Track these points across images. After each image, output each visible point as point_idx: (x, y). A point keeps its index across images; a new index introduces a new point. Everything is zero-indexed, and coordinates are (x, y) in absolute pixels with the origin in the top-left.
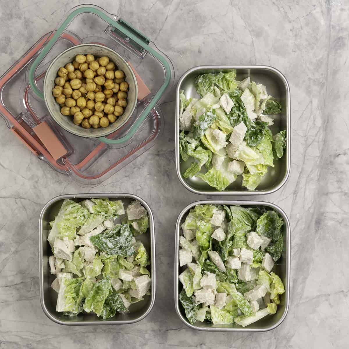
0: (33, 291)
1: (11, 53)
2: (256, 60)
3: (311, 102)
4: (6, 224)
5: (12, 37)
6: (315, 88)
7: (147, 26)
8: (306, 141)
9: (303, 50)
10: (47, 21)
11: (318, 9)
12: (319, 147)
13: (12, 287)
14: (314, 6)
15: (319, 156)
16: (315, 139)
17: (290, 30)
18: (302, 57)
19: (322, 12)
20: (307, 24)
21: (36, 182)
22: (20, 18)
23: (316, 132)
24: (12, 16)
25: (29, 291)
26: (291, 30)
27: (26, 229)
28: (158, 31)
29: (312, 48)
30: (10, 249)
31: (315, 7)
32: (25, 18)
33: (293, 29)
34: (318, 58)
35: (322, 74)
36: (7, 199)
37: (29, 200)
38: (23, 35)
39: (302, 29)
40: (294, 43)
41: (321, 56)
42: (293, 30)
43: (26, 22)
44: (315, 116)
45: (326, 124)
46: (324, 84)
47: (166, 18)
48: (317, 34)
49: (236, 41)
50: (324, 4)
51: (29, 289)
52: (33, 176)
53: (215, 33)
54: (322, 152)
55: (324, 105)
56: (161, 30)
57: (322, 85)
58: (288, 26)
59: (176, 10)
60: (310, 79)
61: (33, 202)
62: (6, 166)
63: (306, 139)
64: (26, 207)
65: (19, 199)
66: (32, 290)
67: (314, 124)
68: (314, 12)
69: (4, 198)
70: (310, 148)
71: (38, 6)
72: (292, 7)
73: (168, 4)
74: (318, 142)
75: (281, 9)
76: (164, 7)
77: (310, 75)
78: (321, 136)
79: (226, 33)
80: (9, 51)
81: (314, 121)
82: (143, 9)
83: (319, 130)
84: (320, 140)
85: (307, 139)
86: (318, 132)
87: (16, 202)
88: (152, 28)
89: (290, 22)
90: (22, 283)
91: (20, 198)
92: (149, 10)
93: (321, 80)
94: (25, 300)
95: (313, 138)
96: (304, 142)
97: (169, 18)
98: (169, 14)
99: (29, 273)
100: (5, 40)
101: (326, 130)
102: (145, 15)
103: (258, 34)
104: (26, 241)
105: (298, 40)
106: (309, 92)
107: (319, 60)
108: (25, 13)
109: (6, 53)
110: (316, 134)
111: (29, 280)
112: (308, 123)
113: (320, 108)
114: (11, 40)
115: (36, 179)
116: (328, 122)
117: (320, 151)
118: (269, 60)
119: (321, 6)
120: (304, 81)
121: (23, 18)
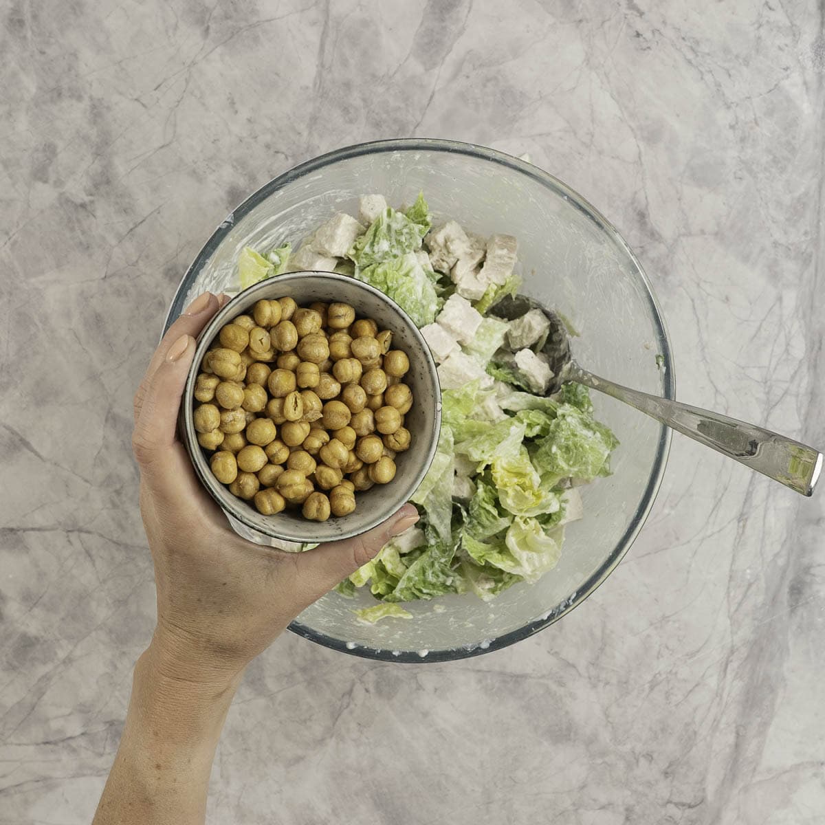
0: (110, 754)
1: (59, 183)
2: (646, 198)
3: (780, 299)
4: (46, 592)
5: (60, 145)
6: (790, 267)
7: (384, 116)
8: (768, 393)
9: (761, 175)
10: (144, 105)
11: (796, 77)
12: (799, 409)
13: (61, 744)
14: (786, 69)
15: (800, 430)
16: (788, 389)
17: (728, 127)
18: (758, 190)
19: (805, 83)
20: (770, 113)
21: (118, 492)
22: (79, 98)
23: (792, 372)
24: (60, 95)
25: (101, 755)
26: (732, 127)
27: (94, 604)
28: (412, 128)
29: (783, 170)
30: (56, 654)
31: (789, 72)
32: (91, 98)
33: (737, 123)
34: (797, 194)
35: (806, 233)
36: (47, 534)
37: (101, 536)
38: (86, 139)
39: (757, 123)
40: (739, 157)
41: (803, 190)
42: (737, 126)
43: (94, 107)
44: (790, 332)
45: (814, 352)
46: (811, 256)
47: (432, 97)
48: (794, 138)
49: (600, 153)
50: (809, 64)
51: (101, 750)
52: (109, 477)
53: (549, 134)
54: (806, 420)
55: (812, 307)
56: (418, 125)
57: (806, 260)
58: (723, 118)
59: (455, 76)
60: (776, 244)
61: (110, 540)
62: (44, 453)
63: (767, 390)
64: (94, 552)
65: (76, 533)
66: (108, 750)
67: (787, 351)
68: (786, 83)
69: (39, 530)
70: (777, 412)
71: (123, 69)
72: (732, 72)
73: (434, 65)
74: (797, 396)
75: (708, 77)
76: (427, 70)
77: (778, 235)
78: (805, 382)
79: (575, 134)
80: (53, 177)
81: (788, 344)
82: (374, 76)
83: (799, 367)
84: (802, 391)
85: (771, 387)
86: (796, 372)
87: (69, 541)
88: (395, 121)
89: (729, 108)
90: (83, 734)
91: (80, 530)
92: (390, 78)
93: (804, 247)
94: (91, 775)
95: (785, 386)
96: (762, 396)
97: (436, 96)
98: (437, 88)
99: (100, 712)
100: (44, 150)
101: (815, 367)
102: (381, 90)
103: (652, 135)
104: (94, 634)
105: (750, 151)
106: (774, 275)
107: (799, 199)
108: (91, 85)
109: (46, 182)
110: (793, 378)
111: (100, 728)
112: (773, 350)
113: (800, 315)
114: (58, 150)
115: (118, 486)
116: (820, 348)
117: (802, 418)
118: (679, 199)
119: (803, 68)
120: (763, 250)
121: (86, 97)
